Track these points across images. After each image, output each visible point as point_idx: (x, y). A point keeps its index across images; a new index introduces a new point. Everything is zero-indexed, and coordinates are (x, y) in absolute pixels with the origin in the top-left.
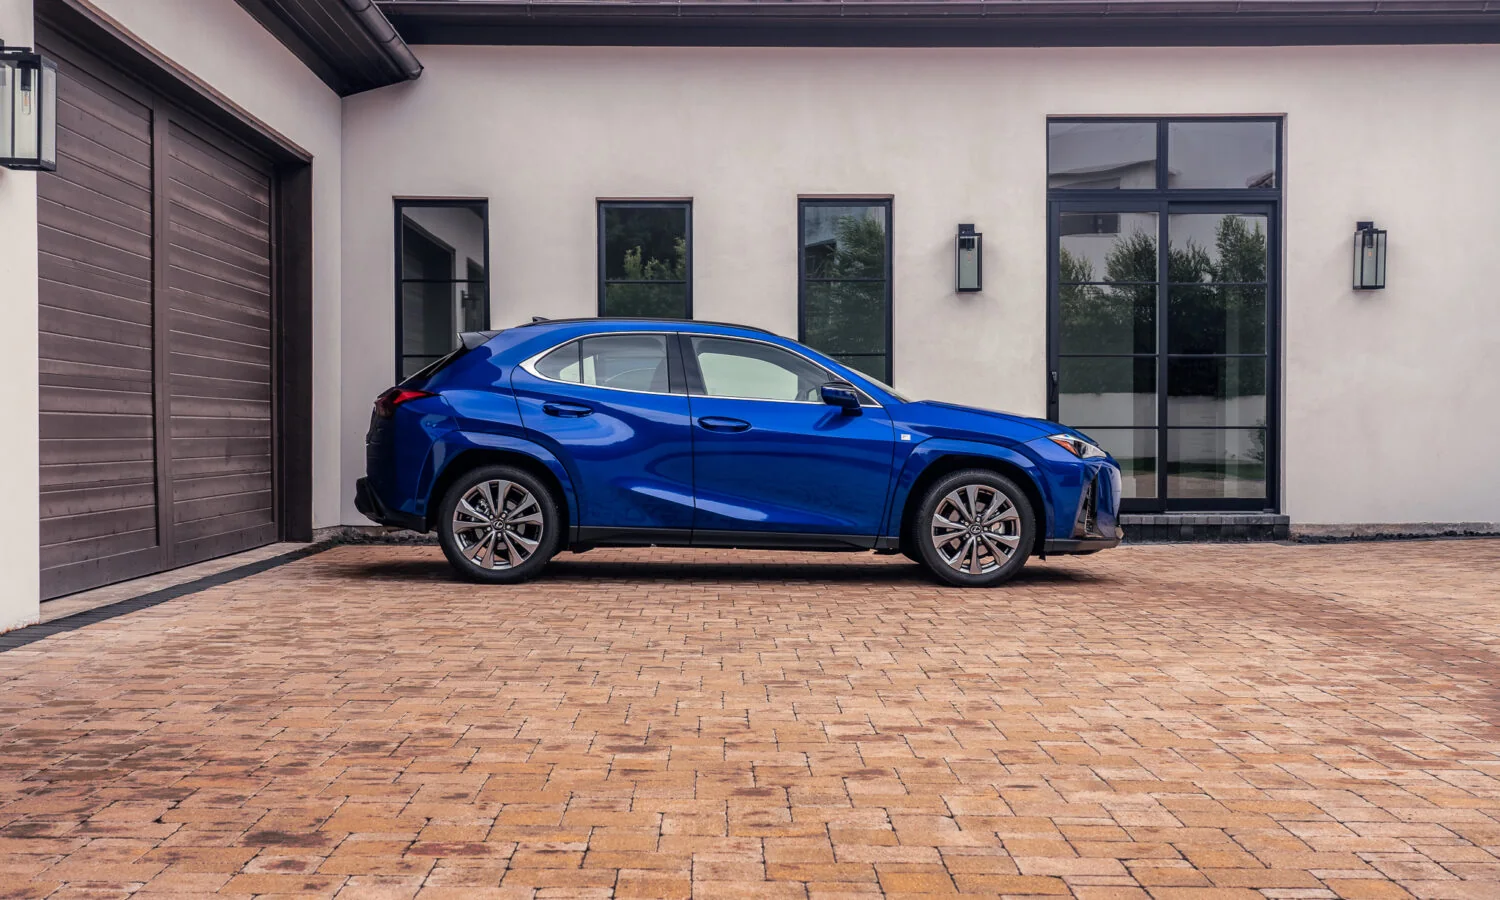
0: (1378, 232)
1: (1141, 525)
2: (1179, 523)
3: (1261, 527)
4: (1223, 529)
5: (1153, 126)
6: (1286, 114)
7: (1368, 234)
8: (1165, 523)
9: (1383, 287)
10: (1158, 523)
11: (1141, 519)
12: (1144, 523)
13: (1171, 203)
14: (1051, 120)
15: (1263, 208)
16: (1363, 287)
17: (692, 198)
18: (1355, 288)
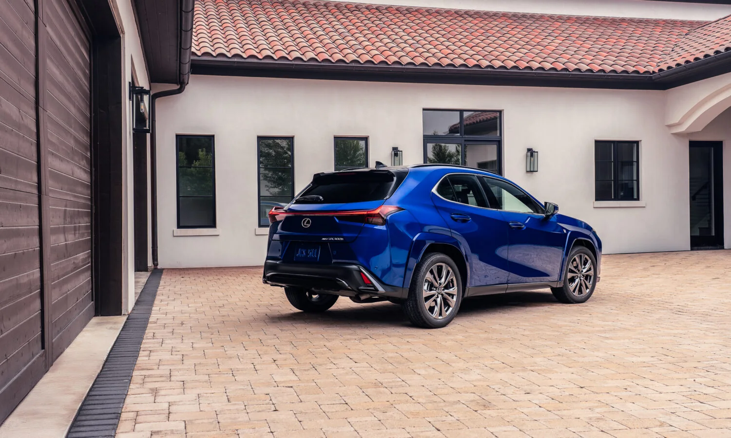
0: (534, 152)
5: (458, 112)
6: (503, 110)
7: (531, 153)
9: (537, 171)
13: (465, 140)
14: (424, 109)
15: (495, 143)
16: (531, 171)
18: (527, 172)
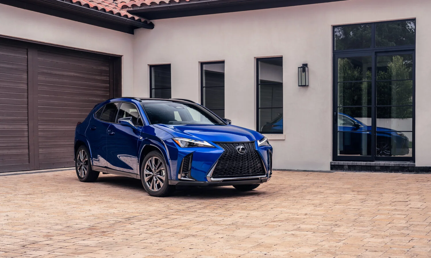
1: (361, 165)
2: (374, 165)
3: (404, 167)
4: (390, 167)
8: (370, 165)
10: (367, 165)
11: (361, 163)
12: (362, 165)
17: (224, 60)
